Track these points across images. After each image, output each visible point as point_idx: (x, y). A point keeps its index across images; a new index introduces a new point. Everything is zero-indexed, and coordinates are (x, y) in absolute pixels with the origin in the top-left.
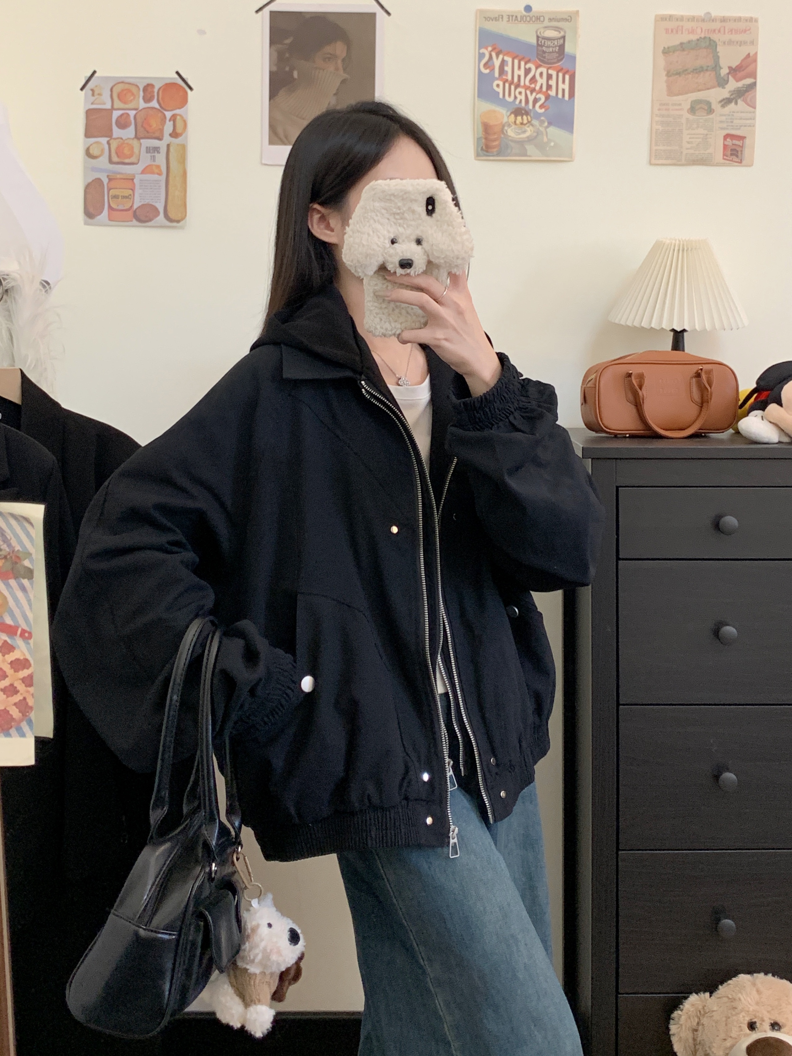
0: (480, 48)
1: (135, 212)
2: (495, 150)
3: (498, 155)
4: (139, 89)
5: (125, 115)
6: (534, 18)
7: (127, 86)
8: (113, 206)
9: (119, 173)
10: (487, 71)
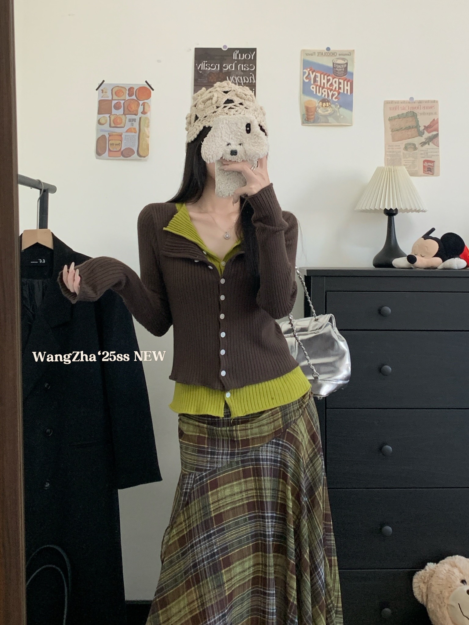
0: (303, 69)
1: (122, 152)
2: (312, 120)
3: (313, 123)
4: (126, 90)
5: (118, 103)
6: (331, 54)
7: (120, 88)
8: (111, 149)
9: (115, 132)
10: (307, 81)
